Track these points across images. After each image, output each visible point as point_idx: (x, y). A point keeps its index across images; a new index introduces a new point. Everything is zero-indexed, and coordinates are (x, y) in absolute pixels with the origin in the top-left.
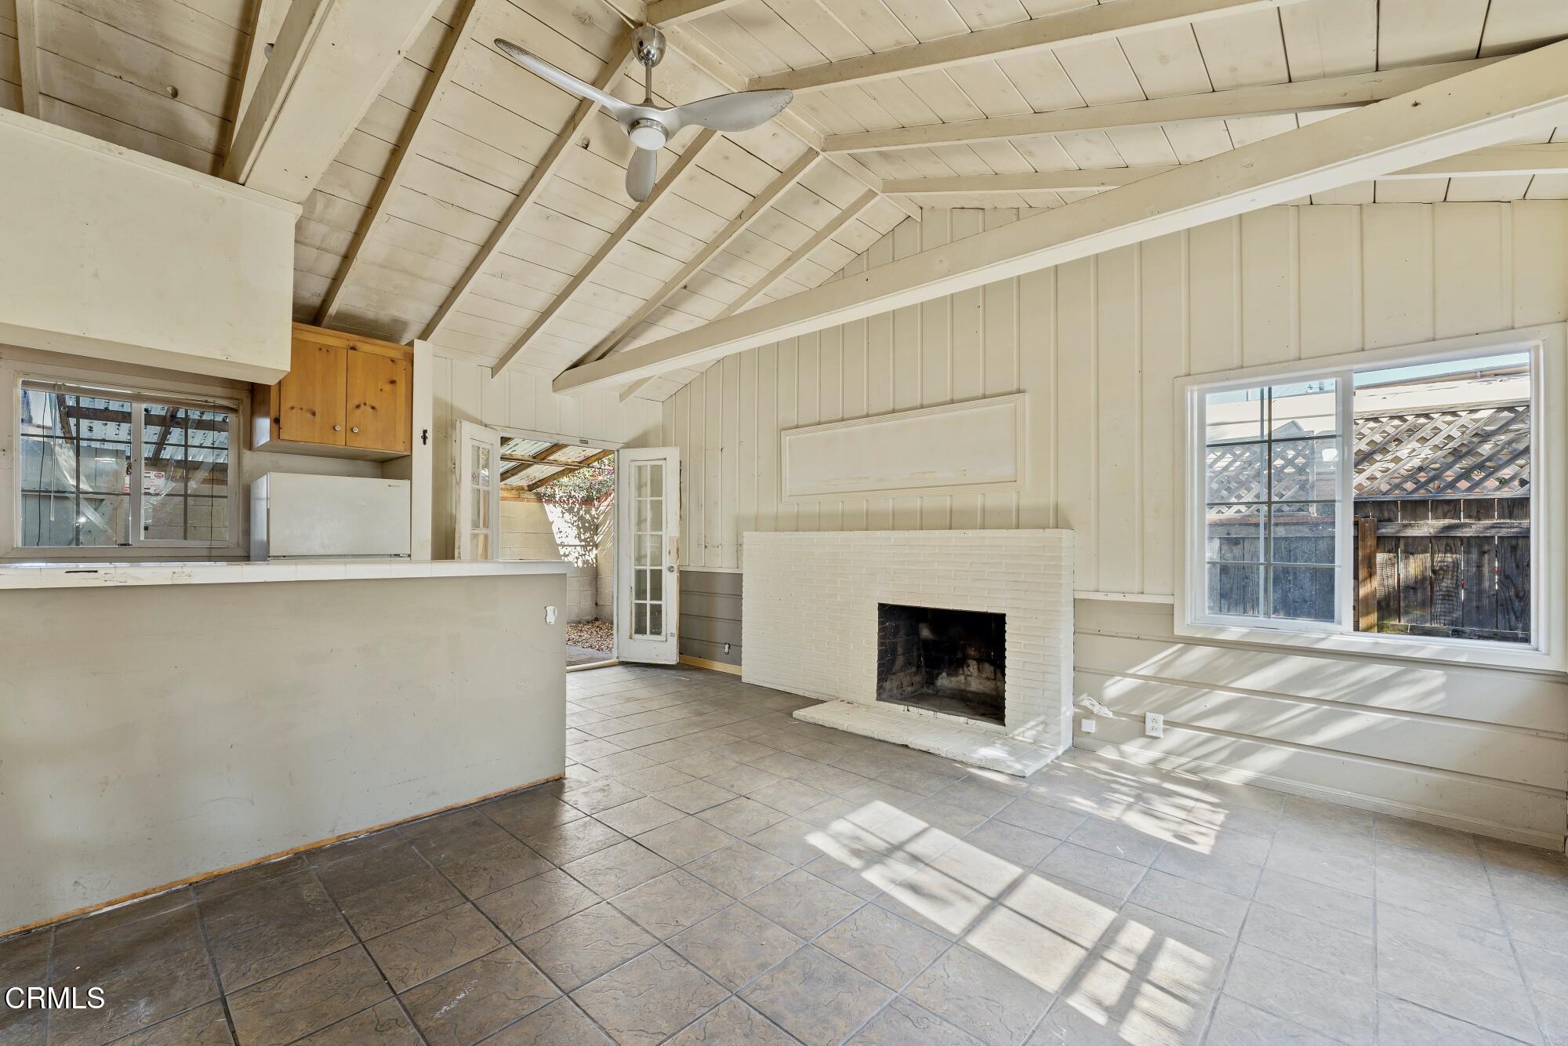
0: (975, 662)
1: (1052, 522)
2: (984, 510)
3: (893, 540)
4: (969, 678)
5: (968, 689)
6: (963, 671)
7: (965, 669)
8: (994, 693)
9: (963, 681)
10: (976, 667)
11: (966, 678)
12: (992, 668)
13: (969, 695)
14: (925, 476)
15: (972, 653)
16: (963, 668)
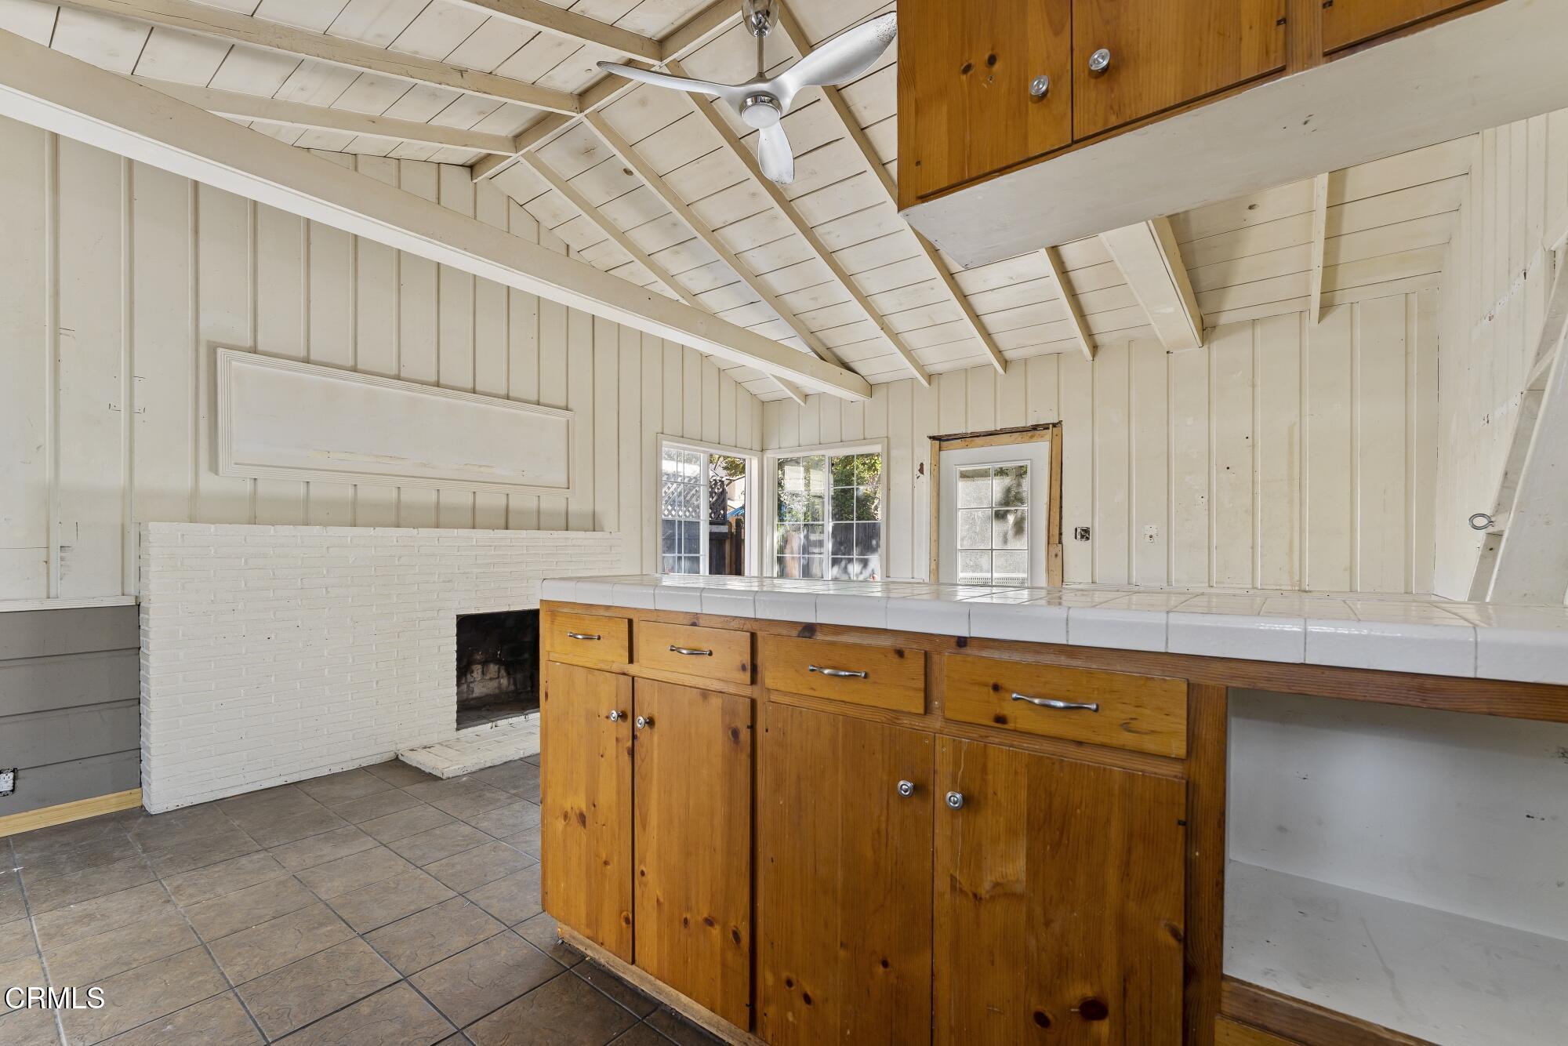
0: (479, 667)
1: (591, 527)
2: (539, 512)
3: (475, 540)
4: (471, 685)
5: (471, 696)
6: (466, 678)
7: (469, 676)
8: (497, 691)
9: (465, 690)
10: (480, 671)
11: (468, 686)
12: (496, 667)
13: (472, 702)
14: (482, 469)
15: (478, 657)
16: (466, 675)
